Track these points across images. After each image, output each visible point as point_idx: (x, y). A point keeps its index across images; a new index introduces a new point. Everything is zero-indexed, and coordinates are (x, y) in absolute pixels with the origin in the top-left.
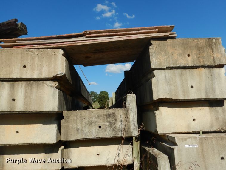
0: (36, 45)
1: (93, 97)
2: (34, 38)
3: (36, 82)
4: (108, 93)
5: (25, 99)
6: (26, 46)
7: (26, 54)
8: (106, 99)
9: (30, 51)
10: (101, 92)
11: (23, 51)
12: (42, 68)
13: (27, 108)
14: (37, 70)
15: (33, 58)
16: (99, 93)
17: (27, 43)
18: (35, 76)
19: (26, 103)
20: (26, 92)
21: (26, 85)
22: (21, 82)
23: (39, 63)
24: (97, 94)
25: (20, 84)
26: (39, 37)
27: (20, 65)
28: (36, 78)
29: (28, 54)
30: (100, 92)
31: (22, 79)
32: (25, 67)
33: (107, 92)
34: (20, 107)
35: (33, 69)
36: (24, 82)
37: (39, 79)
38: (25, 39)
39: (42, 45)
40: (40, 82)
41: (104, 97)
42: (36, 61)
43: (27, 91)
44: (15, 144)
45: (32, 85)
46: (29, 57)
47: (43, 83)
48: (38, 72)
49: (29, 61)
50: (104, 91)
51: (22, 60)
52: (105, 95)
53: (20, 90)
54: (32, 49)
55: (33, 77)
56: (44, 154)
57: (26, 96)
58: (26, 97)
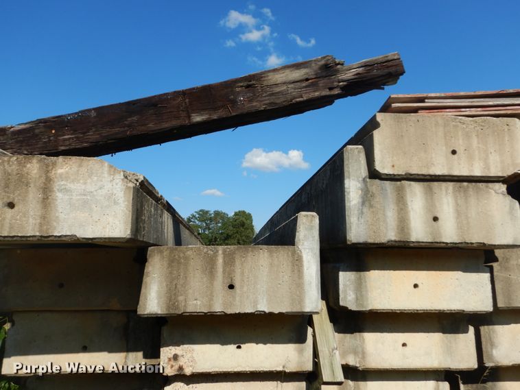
0: (467, 109)
1: (220, 225)
2: (462, 93)
3: (474, 184)
4: (252, 215)
5: (457, 218)
6: (448, 110)
7: (454, 126)
8: (248, 229)
9: (457, 120)
10: (236, 214)
11: (447, 120)
12: (487, 156)
13: (465, 237)
14: (480, 159)
15: (467, 136)
16: (231, 214)
17: (448, 104)
18: (477, 172)
19: (460, 226)
20: (457, 204)
21: (454, 191)
22: (444, 184)
23: (480, 146)
24: (229, 218)
25: (443, 188)
26: (473, 93)
27: (444, 148)
28: (477, 177)
29: (455, 126)
30: (233, 214)
31: (450, 178)
32: (454, 152)
33: (250, 215)
34: (449, 233)
35: (470, 158)
36: (449, 183)
37: (483, 179)
38: (443, 95)
39: (479, 109)
40: (480, 185)
41: (243, 224)
42: (475, 141)
43: (459, 201)
44: (414, 310)
45: (466, 190)
46: (460, 133)
47: (487, 187)
48: (481, 164)
49: (461, 141)
50: (244, 212)
51: (447, 138)
52: (245, 221)
53: (445, 200)
54: (460, 117)
55: (472, 174)
56: (441, 334)
57: (458, 213)
58: (458, 215)
